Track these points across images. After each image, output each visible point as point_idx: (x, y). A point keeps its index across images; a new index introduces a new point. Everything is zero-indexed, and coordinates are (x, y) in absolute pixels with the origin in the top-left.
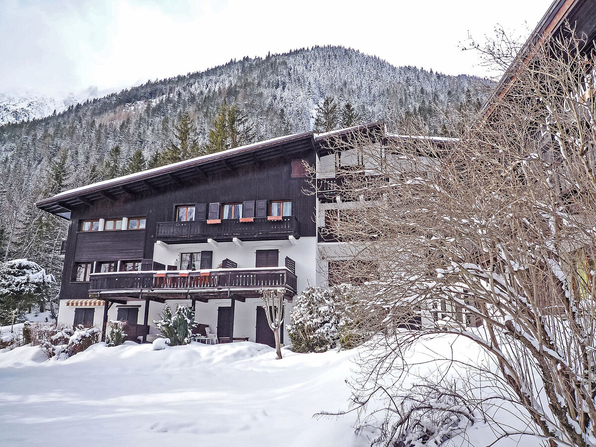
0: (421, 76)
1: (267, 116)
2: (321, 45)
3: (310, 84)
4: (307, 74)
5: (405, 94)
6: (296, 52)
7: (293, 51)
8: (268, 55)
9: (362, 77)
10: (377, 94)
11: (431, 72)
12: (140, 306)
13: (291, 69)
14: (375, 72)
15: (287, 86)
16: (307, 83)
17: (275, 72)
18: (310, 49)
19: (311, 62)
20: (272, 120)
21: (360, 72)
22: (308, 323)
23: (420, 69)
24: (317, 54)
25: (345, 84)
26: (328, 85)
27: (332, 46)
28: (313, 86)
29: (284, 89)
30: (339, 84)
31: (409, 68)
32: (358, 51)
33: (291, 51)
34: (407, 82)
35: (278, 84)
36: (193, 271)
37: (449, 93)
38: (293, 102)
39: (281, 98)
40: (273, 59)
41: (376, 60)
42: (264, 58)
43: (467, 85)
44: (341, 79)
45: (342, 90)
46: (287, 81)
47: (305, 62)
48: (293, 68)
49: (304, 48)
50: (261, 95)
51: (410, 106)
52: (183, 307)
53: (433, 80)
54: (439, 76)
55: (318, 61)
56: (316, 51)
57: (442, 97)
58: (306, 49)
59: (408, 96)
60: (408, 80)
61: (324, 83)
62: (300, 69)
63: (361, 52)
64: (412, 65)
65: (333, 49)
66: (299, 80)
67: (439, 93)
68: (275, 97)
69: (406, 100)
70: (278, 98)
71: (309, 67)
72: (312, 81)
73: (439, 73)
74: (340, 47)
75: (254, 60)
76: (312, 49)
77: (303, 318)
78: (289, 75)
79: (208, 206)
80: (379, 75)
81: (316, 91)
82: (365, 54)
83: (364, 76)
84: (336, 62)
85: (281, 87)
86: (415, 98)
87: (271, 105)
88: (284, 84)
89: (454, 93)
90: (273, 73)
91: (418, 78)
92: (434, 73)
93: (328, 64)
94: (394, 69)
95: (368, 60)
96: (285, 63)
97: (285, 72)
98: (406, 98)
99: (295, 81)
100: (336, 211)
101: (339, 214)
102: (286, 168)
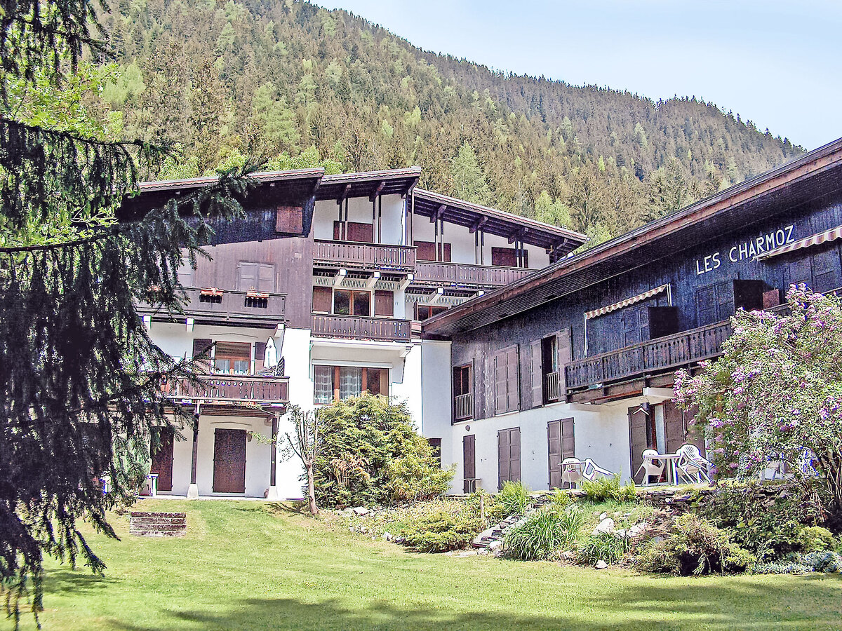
100: (329, 289)
101: (333, 294)
102: (268, 216)
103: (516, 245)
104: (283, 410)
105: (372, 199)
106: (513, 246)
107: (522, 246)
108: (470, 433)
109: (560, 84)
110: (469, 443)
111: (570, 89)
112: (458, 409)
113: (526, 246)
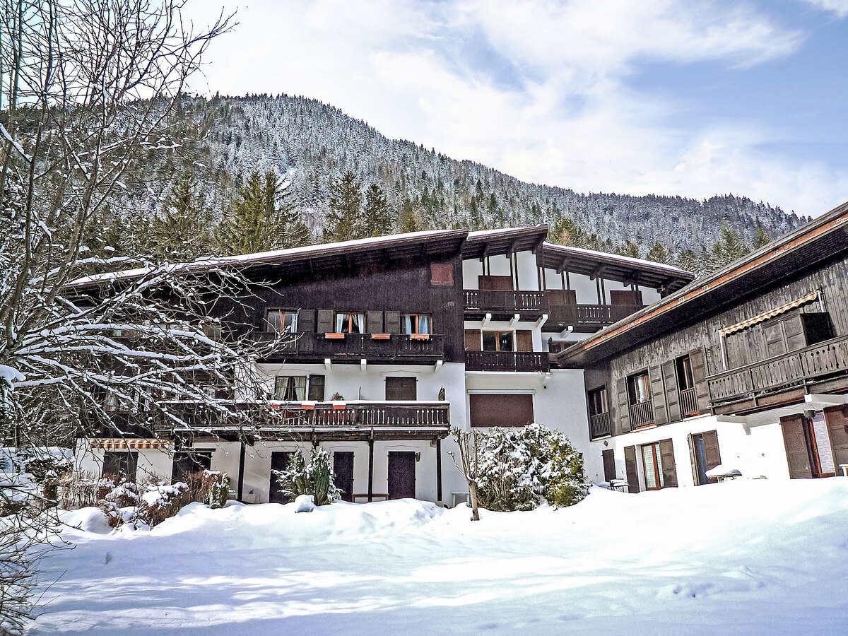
0: (421, 155)
1: (217, 180)
2: (290, 95)
3: (276, 145)
4: (271, 131)
5: (403, 177)
6: (255, 98)
7: (250, 95)
8: (215, 95)
9: (345, 145)
10: (366, 171)
11: (433, 151)
12: (214, 450)
13: (249, 121)
14: (362, 142)
15: (243, 143)
16: (272, 144)
17: (227, 120)
18: (275, 98)
19: (276, 115)
20: (223, 188)
21: (343, 139)
22: (508, 473)
23: (419, 145)
24: (284, 105)
25: (324, 151)
26: (301, 149)
27: (305, 98)
28: (280, 148)
29: (238, 145)
30: (315, 151)
31: (405, 143)
32: (340, 111)
33: (247, 95)
34: (403, 160)
35: (230, 138)
36: (320, 403)
37: (457, 182)
38: (251, 166)
39: (235, 158)
40: (224, 103)
41: (364, 126)
42: (209, 99)
43: (475, 175)
44: (319, 145)
45: (320, 159)
46: (243, 136)
47: (267, 113)
48: (252, 119)
49: (265, 94)
50: (207, 150)
51: (409, 193)
52: (325, 452)
53: (435, 162)
54: (443, 159)
55: (286, 115)
56: (283, 101)
57: (447, 186)
58: (269, 96)
59: (406, 180)
60: (404, 158)
61: (295, 146)
62: (262, 122)
63: (344, 112)
64: (410, 140)
65: (307, 102)
66: (260, 137)
67: (444, 182)
68: (226, 156)
69: (403, 184)
70: (231, 158)
71: (272, 121)
72: (278, 141)
73: (442, 154)
74: (315, 101)
75: (195, 100)
76: (278, 97)
77: (498, 467)
78: (247, 128)
79: (316, 314)
80: (368, 146)
81: (283, 156)
82: (350, 115)
83: (347, 145)
84: (310, 121)
85: (235, 143)
86: (414, 183)
87: (222, 166)
88: (239, 139)
89: (461, 182)
90: (223, 122)
91: (417, 158)
92: (437, 154)
93: (300, 122)
94: (386, 141)
95: (352, 123)
96: (240, 111)
97: (240, 123)
98: (404, 181)
99: (255, 137)
100: (478, 331)
101: (482, 335)
102: (423, 272)
103: (632, 288)
104: (445, 434)
105: (509, 256)
106: (629, 288)
107: (637, 288)
108: (609, 448)
109: (626, 197)
110: (608, 456)
111: (635, 199)
112: (595, 428)
113: (640, 288)
